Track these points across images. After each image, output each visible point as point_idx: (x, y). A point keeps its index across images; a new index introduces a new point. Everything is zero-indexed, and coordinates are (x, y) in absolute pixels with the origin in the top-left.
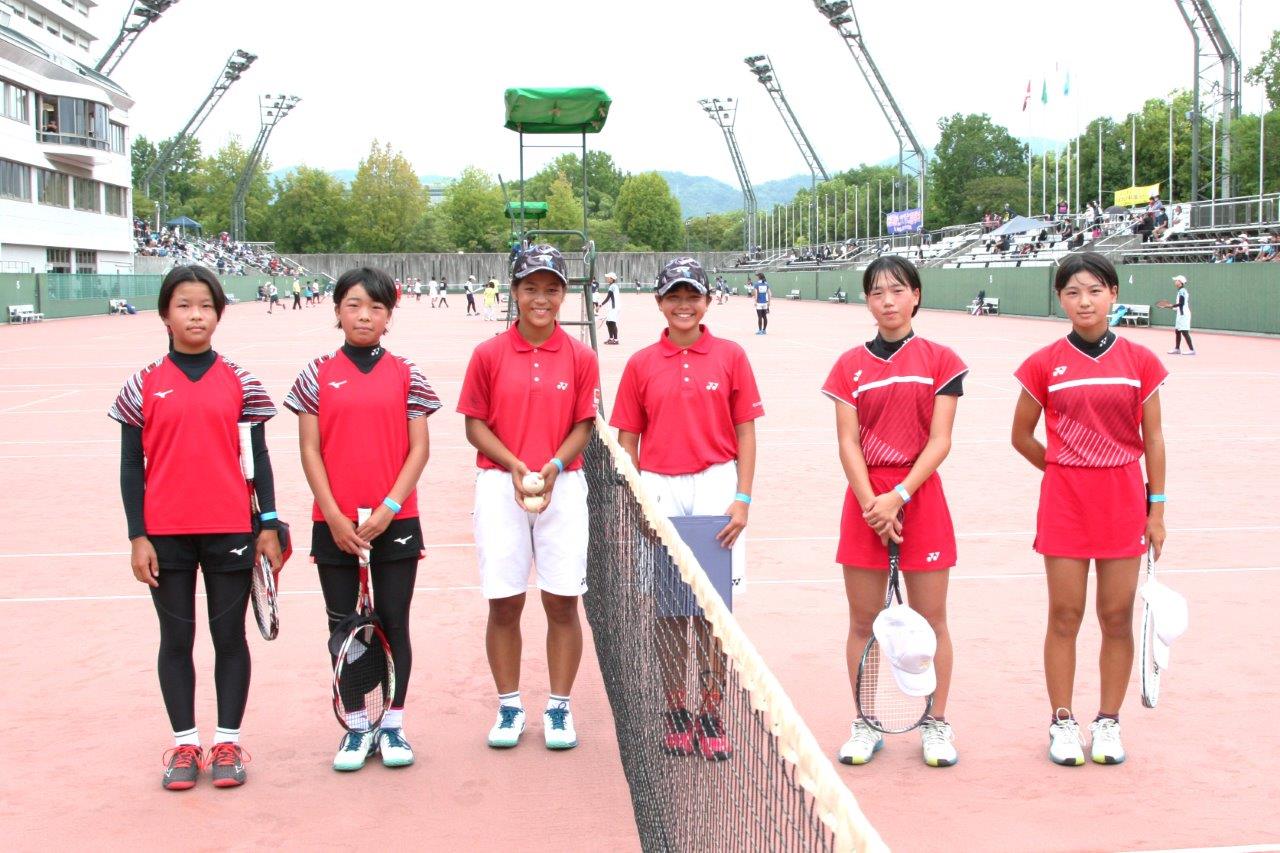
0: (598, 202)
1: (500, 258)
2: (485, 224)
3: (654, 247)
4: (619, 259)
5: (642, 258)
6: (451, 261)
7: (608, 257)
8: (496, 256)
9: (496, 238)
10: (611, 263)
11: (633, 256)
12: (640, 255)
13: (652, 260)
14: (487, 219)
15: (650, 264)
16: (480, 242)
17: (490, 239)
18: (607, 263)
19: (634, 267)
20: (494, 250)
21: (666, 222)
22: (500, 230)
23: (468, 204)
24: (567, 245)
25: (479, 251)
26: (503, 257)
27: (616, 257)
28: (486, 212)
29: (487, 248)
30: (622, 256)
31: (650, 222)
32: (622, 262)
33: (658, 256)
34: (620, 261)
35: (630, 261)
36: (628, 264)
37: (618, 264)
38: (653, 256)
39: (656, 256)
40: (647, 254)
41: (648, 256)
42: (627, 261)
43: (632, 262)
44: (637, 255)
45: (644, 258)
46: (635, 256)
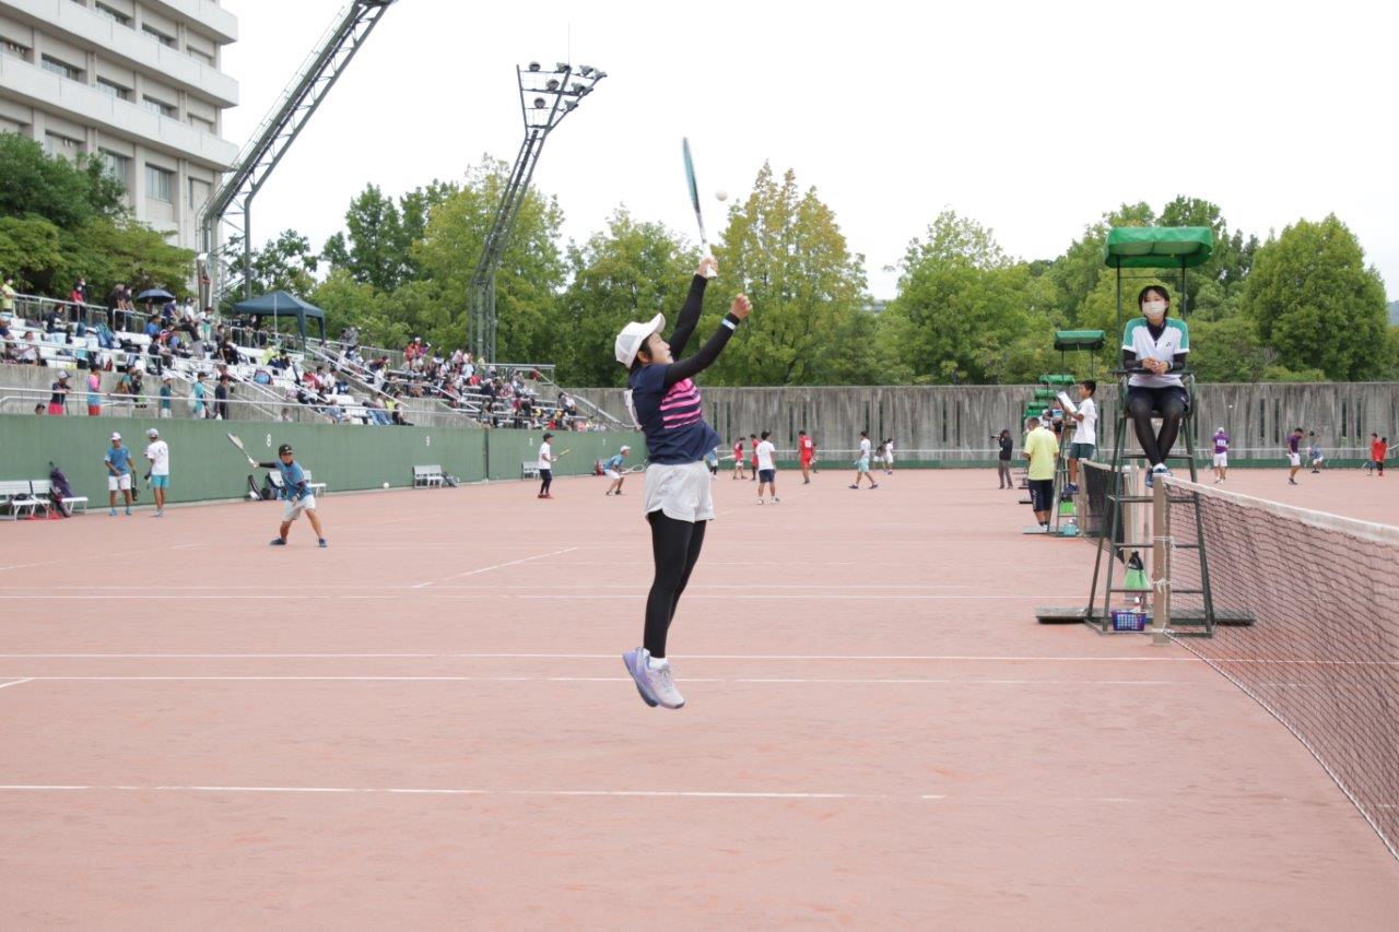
0: (1193, 293)
1: (1003, 395)
2: (973, 328)
3: (1332, 371)
4: (1257, 396)
5: (1307, 395)
7: (1232, 394)
8: (996, 392)
9: (996, 356)
10: (1238, 406)
11: (1288, 390)
12: (1302, 390)
13: (1330, 398)
14: (979, 318)
15: (1324, 407)
16: (963, 363)
17: (982, 357)
19: (1290, 414)
20: (992, 380)
21: (1358, 320)
22: (1004, 341)
23: (941, 286)
25: (960, 381)
26: (1010, 395)
27: (1250, 394)
28: (980, 303)
29: (977, 376)
30: (1262, 391)
31: (1322, 320)
32: (1262, 402)
33: (1342, 391)
34: (1258, 401)
35: (1281, 403)
36: (1277, 407)
37: (1255, 406)
38: (1332, 391)
39: (1340, 391)
40: (1319, 388)
41: (1321, 391)
42: (1273, 401)
43: (1285, 405)
44: (1295, 390)
45: (1312, 394)
46: (1292, 391)
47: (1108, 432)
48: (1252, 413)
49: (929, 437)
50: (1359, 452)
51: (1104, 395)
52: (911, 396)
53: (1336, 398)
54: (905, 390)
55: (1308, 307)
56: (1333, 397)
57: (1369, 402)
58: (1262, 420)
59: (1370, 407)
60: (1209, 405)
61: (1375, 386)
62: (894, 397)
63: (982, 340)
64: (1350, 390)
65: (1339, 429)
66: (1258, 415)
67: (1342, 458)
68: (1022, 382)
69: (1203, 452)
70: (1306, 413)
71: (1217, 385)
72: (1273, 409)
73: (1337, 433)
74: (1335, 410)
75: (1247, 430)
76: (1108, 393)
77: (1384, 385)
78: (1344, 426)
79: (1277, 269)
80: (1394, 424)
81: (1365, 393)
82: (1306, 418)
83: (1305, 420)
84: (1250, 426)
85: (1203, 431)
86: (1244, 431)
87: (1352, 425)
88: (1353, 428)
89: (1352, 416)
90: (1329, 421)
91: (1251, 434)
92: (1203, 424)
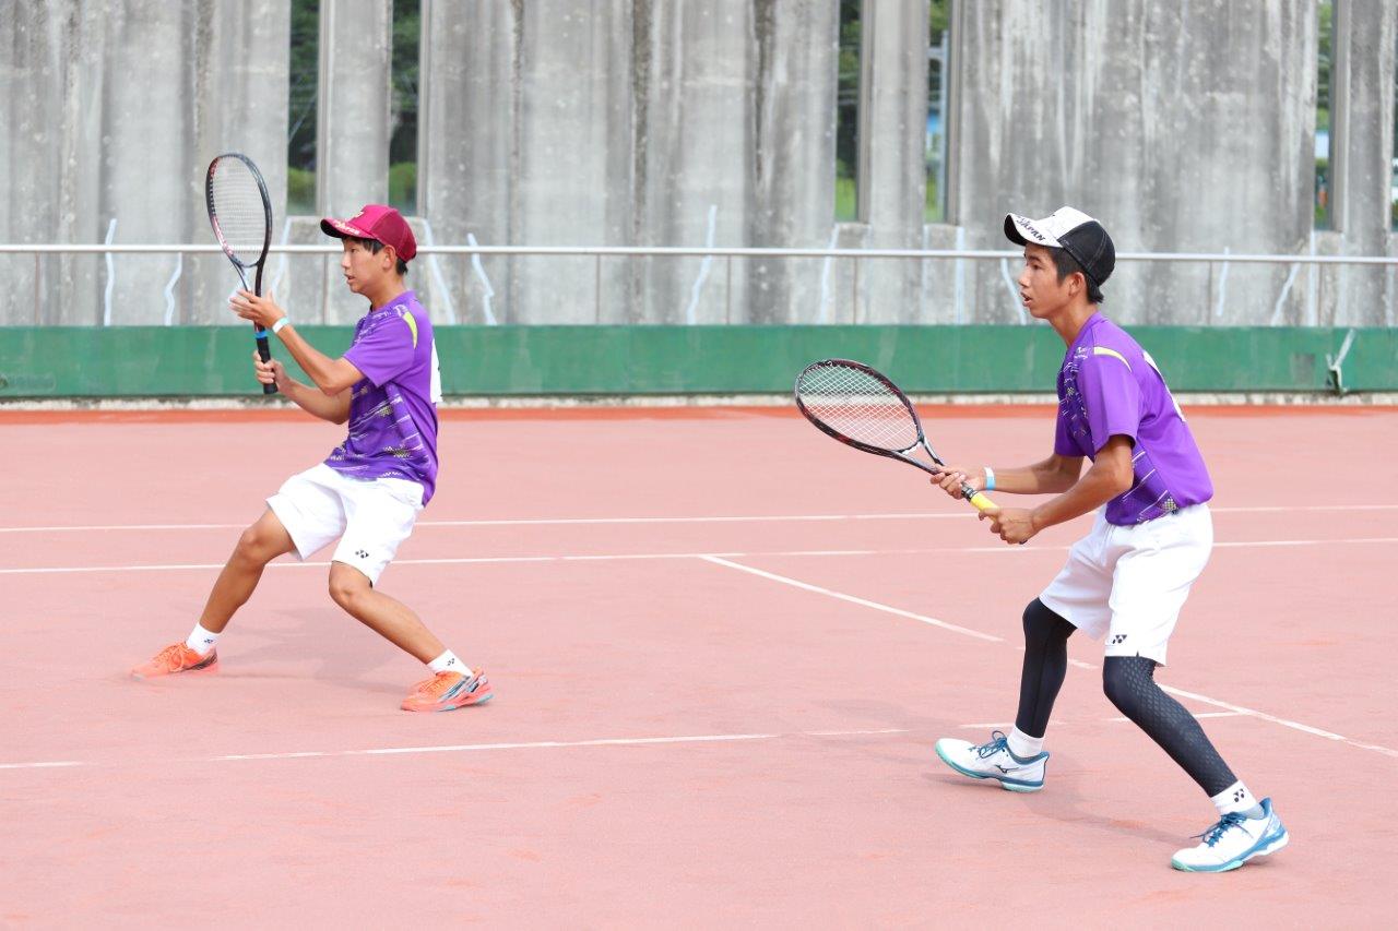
82: (1119, 32)
83: (1112, 47)
84: (780, 74)
85: (462, 97)
86: (736, 108)
87: (1375, 93)
88: (1376, 116)
89: (1376, 33)
90: (1246, 62)
91: (782, 138)
92: (464, 50)
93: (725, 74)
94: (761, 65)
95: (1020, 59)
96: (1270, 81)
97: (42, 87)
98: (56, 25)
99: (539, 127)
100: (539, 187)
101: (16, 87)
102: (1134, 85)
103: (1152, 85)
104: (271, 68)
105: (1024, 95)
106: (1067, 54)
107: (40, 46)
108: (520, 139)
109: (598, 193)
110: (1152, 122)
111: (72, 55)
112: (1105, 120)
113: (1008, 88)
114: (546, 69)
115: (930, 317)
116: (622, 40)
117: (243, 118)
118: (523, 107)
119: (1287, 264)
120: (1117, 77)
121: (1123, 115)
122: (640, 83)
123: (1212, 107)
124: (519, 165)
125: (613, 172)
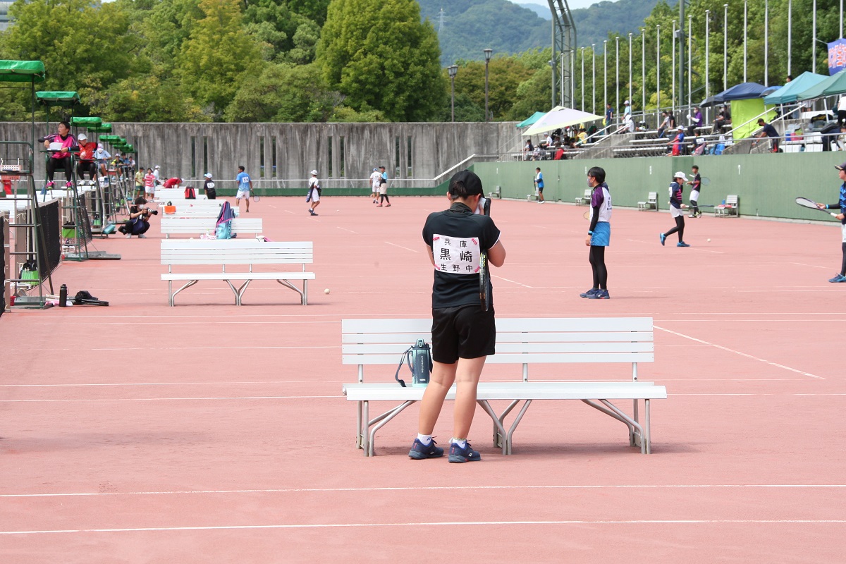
0: (291, 33)
3: (390, 113)
4: (325, 134)
5: (367, 133)
6: (14, 135)
7: (305, 131)
10: (311, 142)
11: (351, 128)
12: (363, 128)
15: (381, 143)
18: (303, 141)
19: (353, 149)
21: (412, 68)
23: (46, 30)
24: (231, 110)
27: (320, 131)
30: (330, 129)
31: (382, 68)
32: (330, 139)
33: (396, 130)
34: (326, 138)
35: (345, 140)
36: (342, 143)
37: (324, 143)
38: (387, 130)
39: (393, 131)
40: (376, 127)
41: (378, 129)
42: (338, 139)
43: (349, 142)
44: (357, 128)
45: (371, 133)
46: (355, 130)
47: (199, 164)
48: (321, 148)
49: (40, 169)
50: (410, 182)
51: (195, 131)
52: (22, 131)
53: (391, 136)
54: (17, 125)
55: (370, 56)
56: (388, 135)
57: (417, 139)
58: (330, 153)
59: (418, 144)
60: (285, 142)
61: (422, 126)
62: (6, 132)
63: (87, 81)
64: (402, 128)
65: (393, 162)
66: (326, 151)
67: (396, 187)
68: (123, 120)
69: (281, 182)
70: (366, 149)
71: (291, 123)
72: (339, 144)
73: (392, 166)
74: (390, 146)
75: (317, 162)
76: (199, 130)
77: (430, 125)
78: (397, 160)
79: (345, 22)
80: (438, 158)
81: (414, 131)
82: (366, 153)
83: (365, 154)
84: (320, 159)
85: (281, 164)
86: (315, 164)
87: (404, 158)
88: (405, 162)
89: (404, 151)
90: (385, 155)
91: (321, 167)
92: (280, 158)
93: (313, 160)
94: (318, 159)
95: (352, 156)
96: (388, 158)
97: (231, 163)
98: (233, 156)
99: (290, 167)
100: (290, 174)
101: (228, 164)
102: (369, 159)
103: (371, 159)
104: (258, 161)
105: (353, 161)
106: (359, 155)
107: (231, 159)
108: (288, 168)
109: (298, 174)
110: (371, 164)
111: (235, 160)
112: (364, 164)
113: (351, 160)
114: (291, 160)
115: (331, 187)
116: (300, 156)
117: (255, 166)
118: (288, 164)
119: (392, 181)
120: (366, 158)
121: (367, 163)
122: (303, 161)
123: (380, 162)
124: (288, 171)
125: (300, 171)
